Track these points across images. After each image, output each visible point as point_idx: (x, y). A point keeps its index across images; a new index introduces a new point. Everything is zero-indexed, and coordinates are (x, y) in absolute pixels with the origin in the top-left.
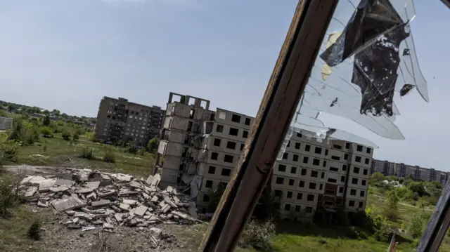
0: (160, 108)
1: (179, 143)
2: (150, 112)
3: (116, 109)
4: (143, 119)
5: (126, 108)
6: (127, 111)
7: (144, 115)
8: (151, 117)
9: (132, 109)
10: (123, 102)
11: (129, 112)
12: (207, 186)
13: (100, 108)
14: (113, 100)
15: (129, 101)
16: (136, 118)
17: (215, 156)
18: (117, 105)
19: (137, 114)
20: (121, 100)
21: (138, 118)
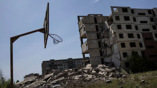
0: (71, 58)
1: (94, 40)
2: (67, 62)
3: (50, 66)
4: (65, 67)
5: (55, 63)
6: (56, 65)
7: (65, 64)
8: (68, 64)
9: (58, 63)
10: (52, 61)
11: (57, 65)
12: (124, 57)
13: (42, 68)
14: (47, 61)
15: (55, 60)
16: (61, 67)
17: (121, 36)
18: (50, 64)
19: (61, 65)
20: (51, 60)
21: (63, 67)
